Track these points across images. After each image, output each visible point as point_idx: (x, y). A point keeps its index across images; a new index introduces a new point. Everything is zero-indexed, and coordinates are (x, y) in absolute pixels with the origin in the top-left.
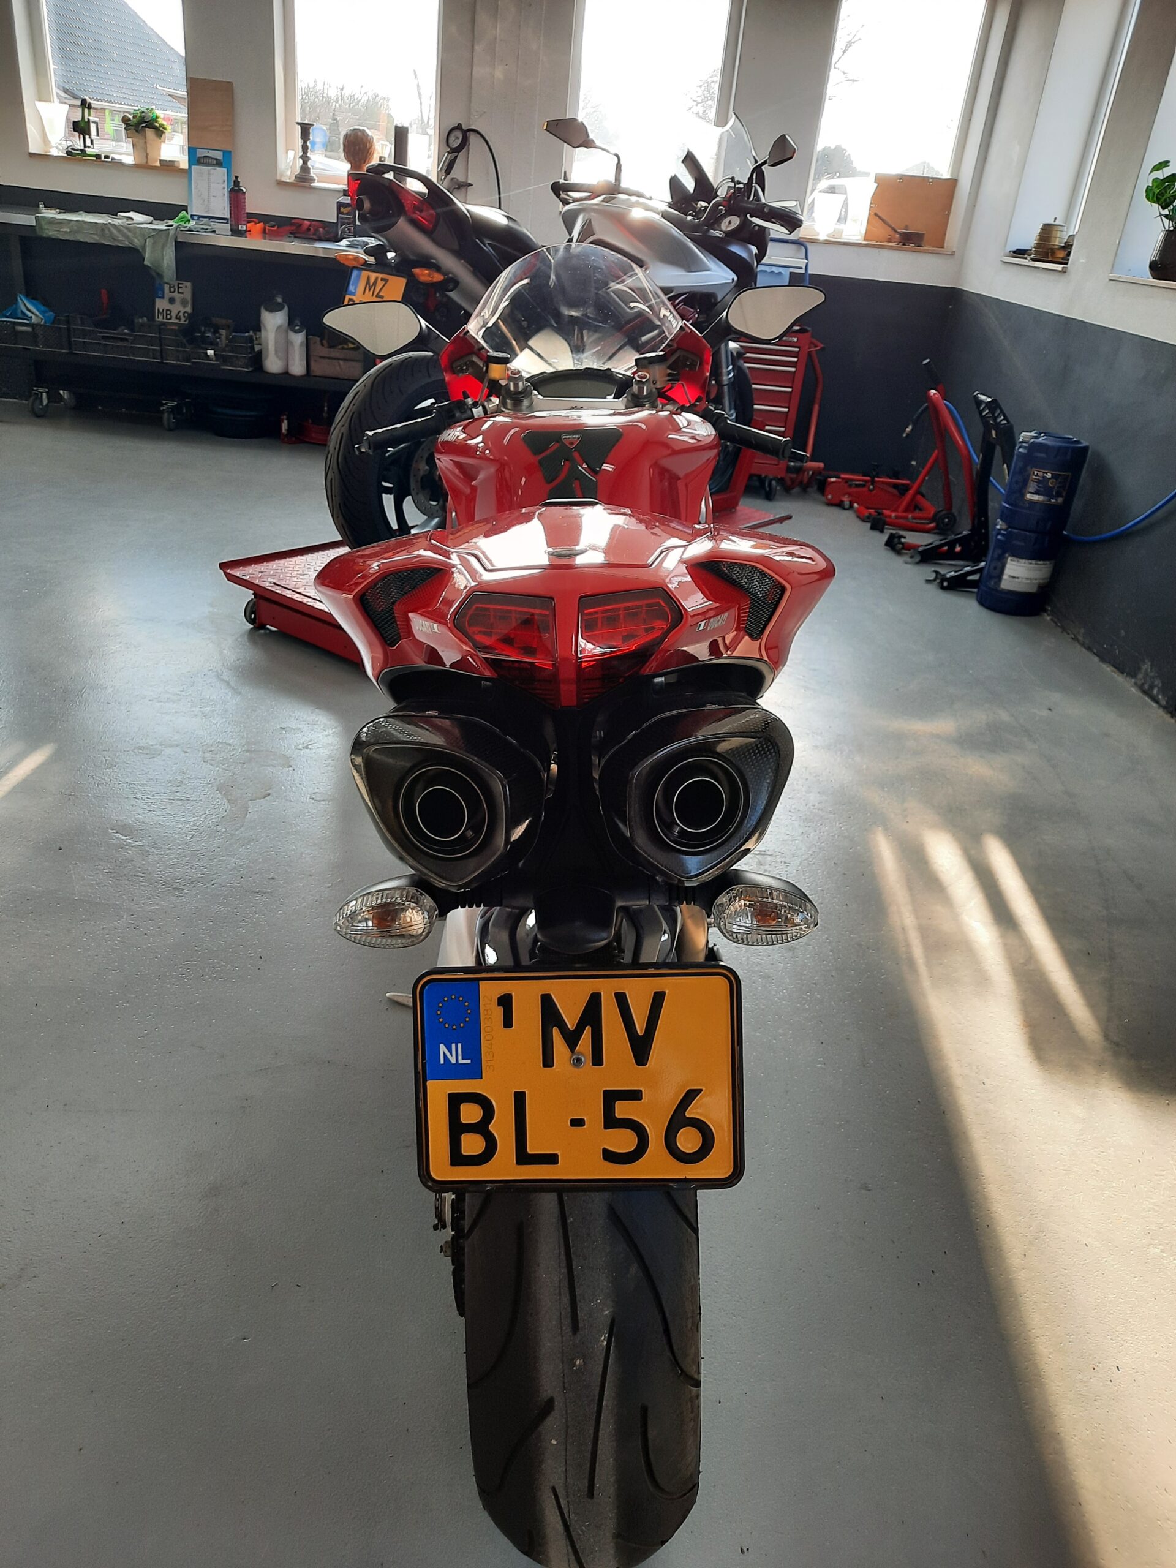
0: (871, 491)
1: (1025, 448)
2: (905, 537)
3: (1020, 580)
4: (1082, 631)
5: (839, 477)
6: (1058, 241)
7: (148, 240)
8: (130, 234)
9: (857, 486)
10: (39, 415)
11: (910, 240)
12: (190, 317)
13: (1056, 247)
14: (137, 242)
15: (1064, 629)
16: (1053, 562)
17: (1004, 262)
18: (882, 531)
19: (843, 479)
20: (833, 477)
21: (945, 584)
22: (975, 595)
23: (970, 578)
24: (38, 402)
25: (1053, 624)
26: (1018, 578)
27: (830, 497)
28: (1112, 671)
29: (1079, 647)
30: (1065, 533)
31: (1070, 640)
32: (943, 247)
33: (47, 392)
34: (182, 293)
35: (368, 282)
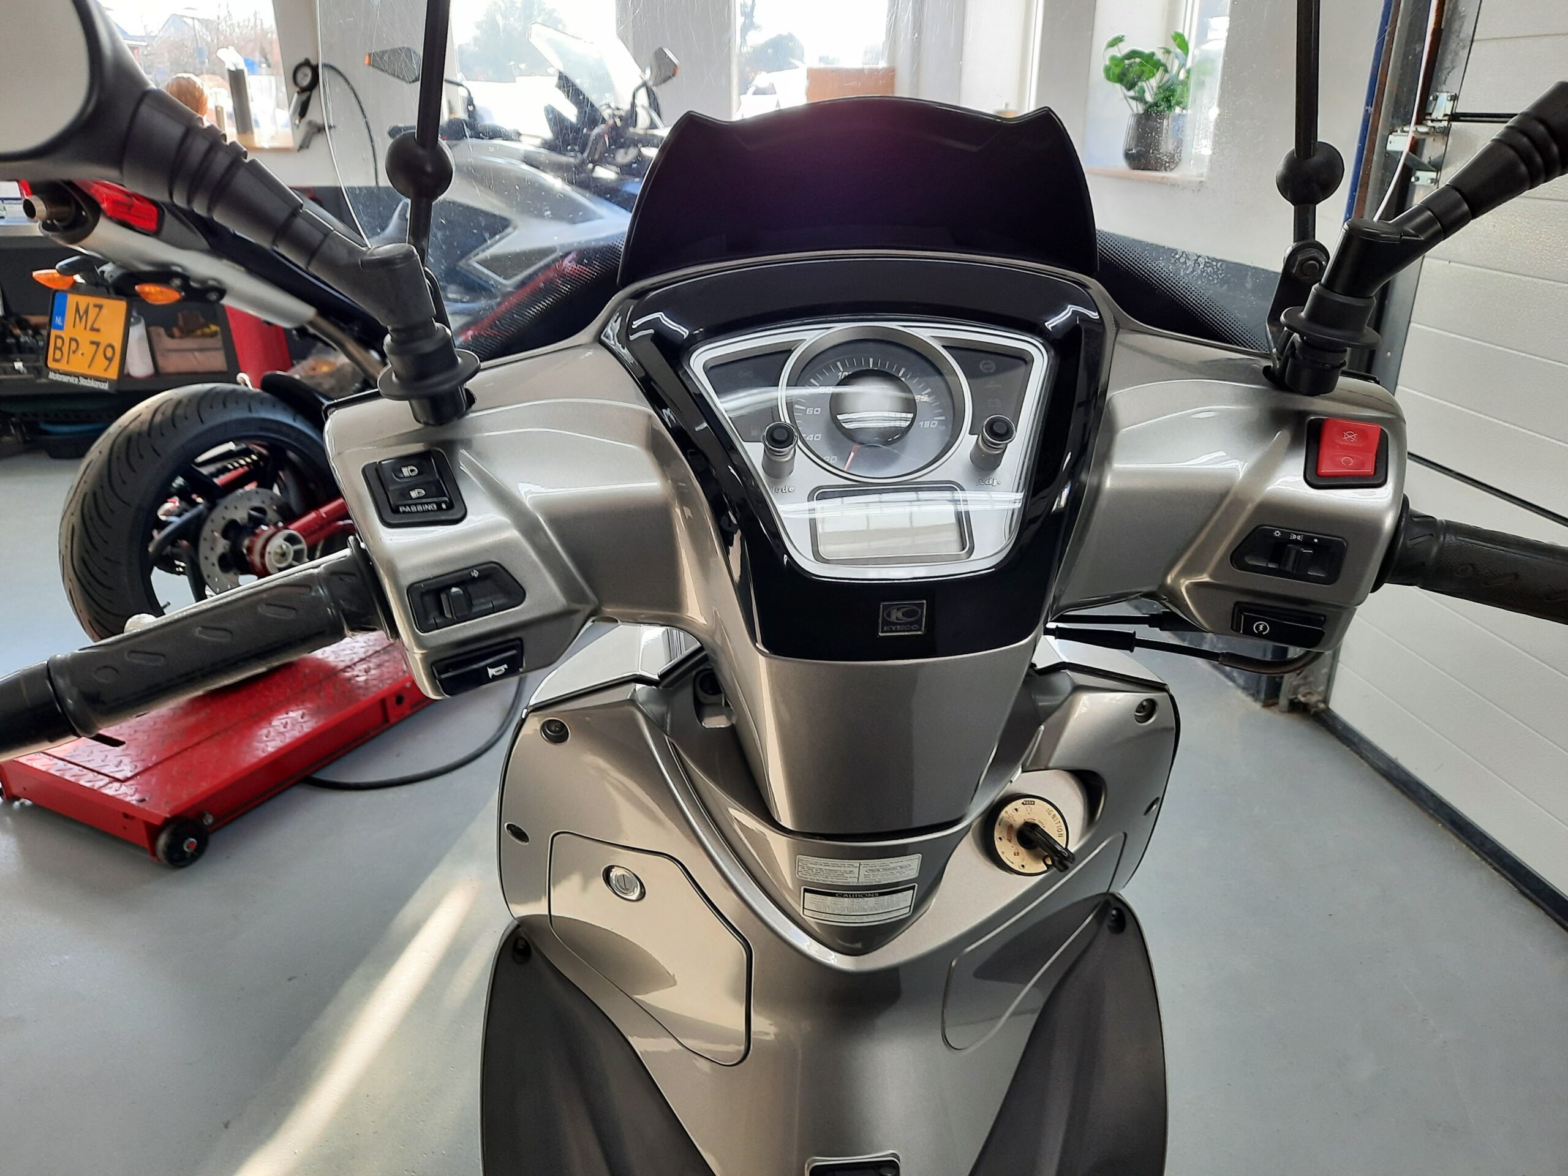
35: (77, 310)
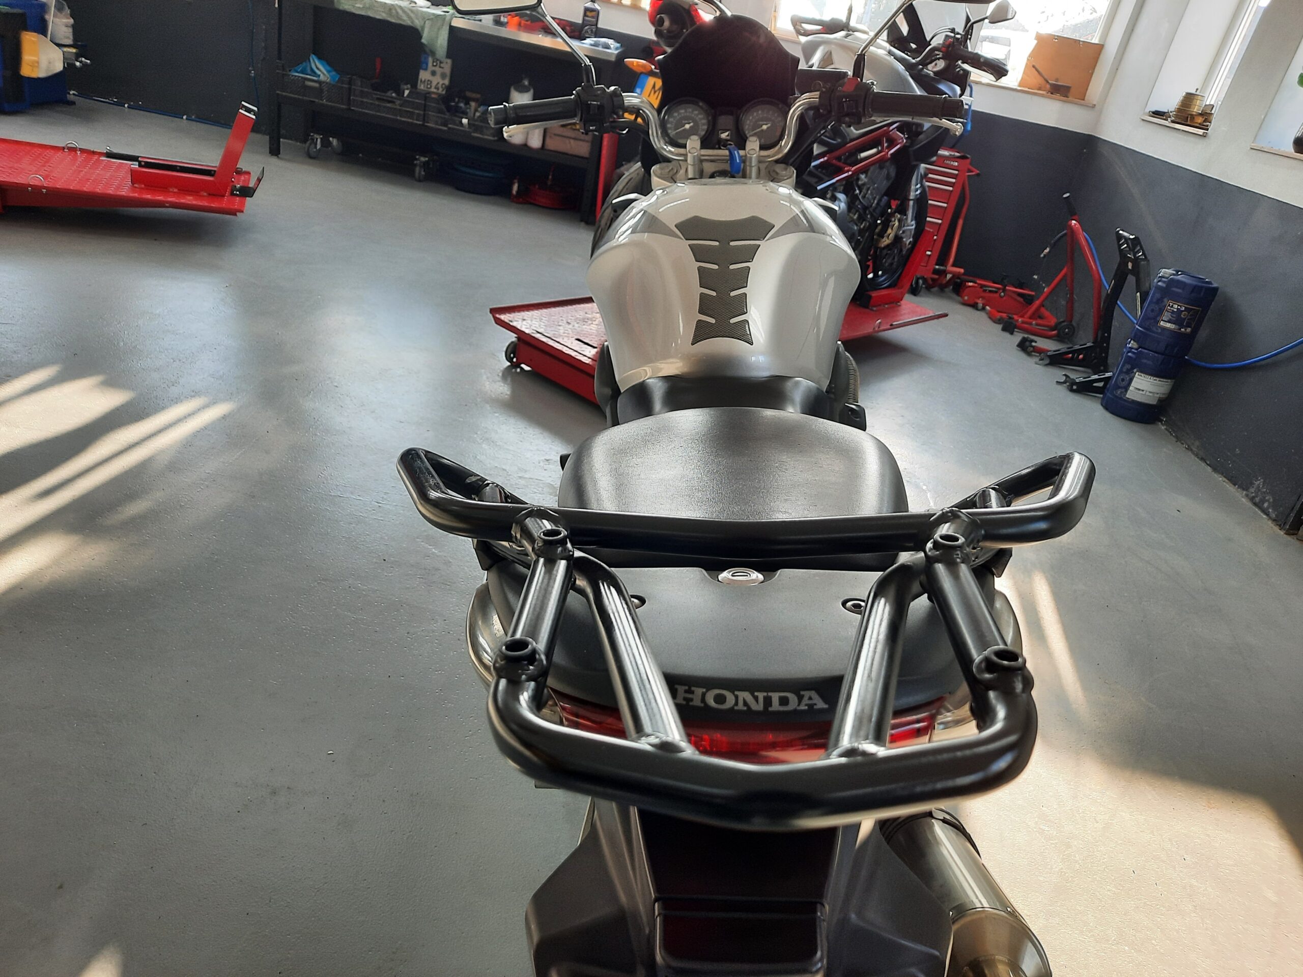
0: (1001, 297)
1: (1164, 282)
2: (1036, 342)
3: (1144, 393)
4: (1197, 443)
5: (976, 283)
6: (1196, 109)
7: (427, 22)
8: (412, 15)
9: (990, 291)
10: (312, 157)
11: (1059, 90)
12: (448, 88)
13: (1195, 113)
14: (418, 23)
15: (1178, 439)
16: (1173, 381)
17: (1143, 120)
18: (1012, 333)
19: (979, 284)
20: (971, 282)
21: (1075, 387)
22: (1100, 401)
23: (1095, 385)
24: (313, 146)
25: (1167, 432)
26: (1143, 391)
27: (966, 298)
28: (1224, 481)
29: (1193, 456)
30: (1186, 357)
31: (1184, 449)
32: (1084, 100)
33: (321, 139)
34: (443, 68)
35: (654, 87)
